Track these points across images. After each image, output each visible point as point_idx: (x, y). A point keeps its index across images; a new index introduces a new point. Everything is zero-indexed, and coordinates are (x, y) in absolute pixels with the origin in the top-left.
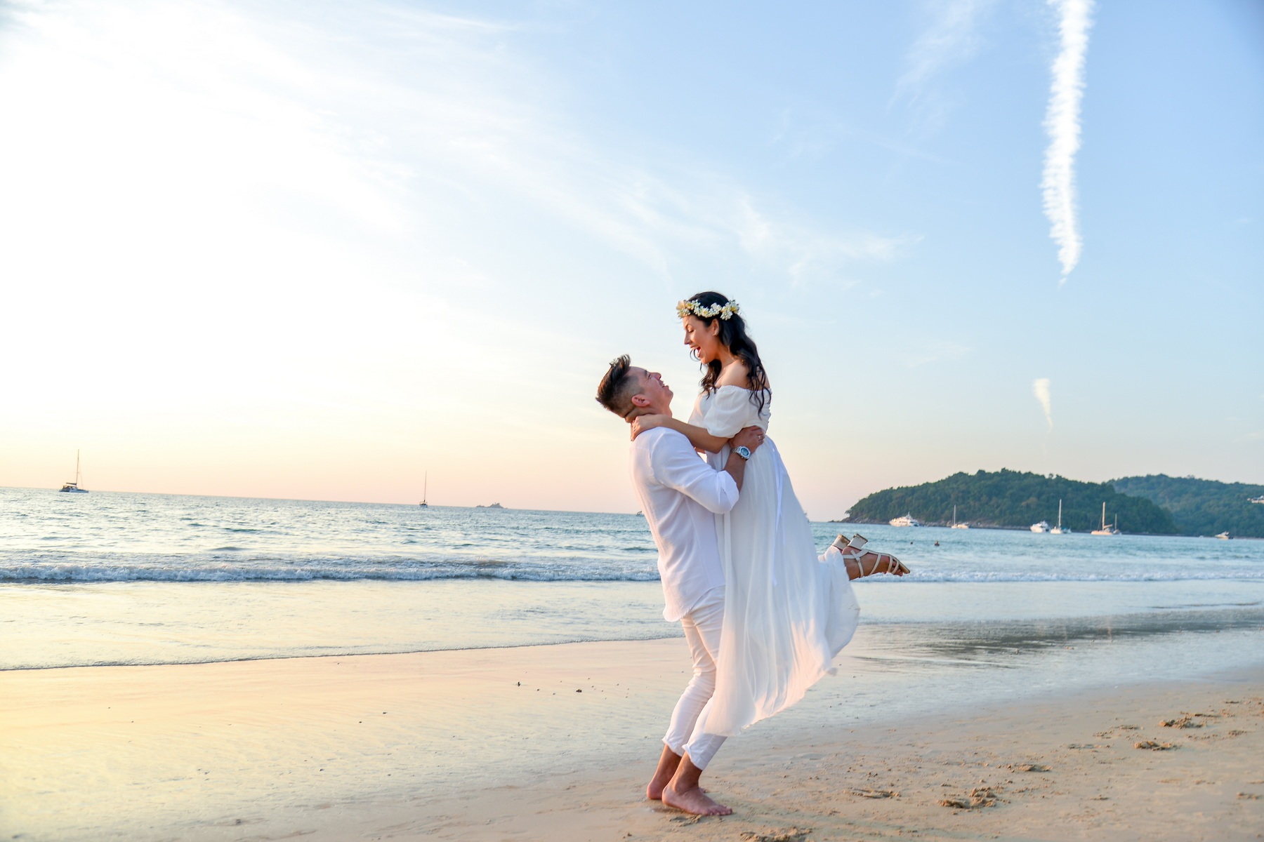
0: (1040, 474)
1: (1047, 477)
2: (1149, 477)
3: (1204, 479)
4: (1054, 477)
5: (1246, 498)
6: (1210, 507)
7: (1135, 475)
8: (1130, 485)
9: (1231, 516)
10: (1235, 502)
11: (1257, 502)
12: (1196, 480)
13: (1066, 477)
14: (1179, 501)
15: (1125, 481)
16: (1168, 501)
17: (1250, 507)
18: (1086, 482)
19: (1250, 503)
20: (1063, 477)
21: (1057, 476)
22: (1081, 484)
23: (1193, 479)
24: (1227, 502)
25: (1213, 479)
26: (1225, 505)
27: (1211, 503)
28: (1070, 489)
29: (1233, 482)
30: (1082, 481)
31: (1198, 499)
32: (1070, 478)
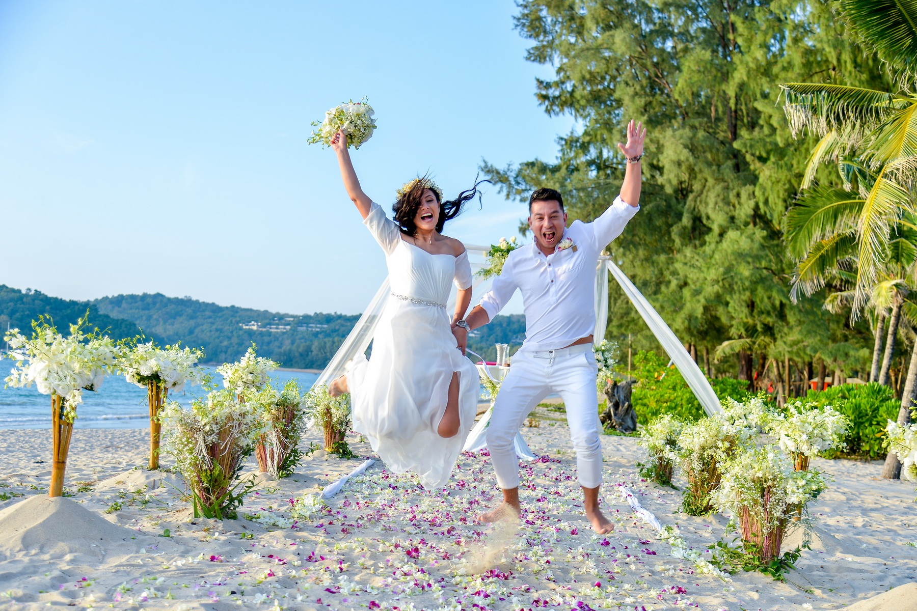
0: (16, 288)
1: (24, 292)
2: (145, 296)
3: (201, 301)
4: (33, 292)
5: (238, 323)
6: (203, 331)
7: (130, 293)
8: (124, 305)
9: (221, 342)
10: (227, 327)
11: (247, 327)
12: (193, 301)
13: (46, 293)
14: (173, 324)
15: (119, 300)
16: (161, 322)
17: (241, 333)
18: (68, 300)
19: (241, 329)
20: (42, 292)
21: (36, 291)
22: (61, 302)
23: (190, 300)
24: (219, 327)
25: (210, 301)
26: (217, 330)
27: (204, 327)
28: (48, 307)
29: (229, 305)
30: (63, 299)
31: (192, 322)
32: (50, 294)
